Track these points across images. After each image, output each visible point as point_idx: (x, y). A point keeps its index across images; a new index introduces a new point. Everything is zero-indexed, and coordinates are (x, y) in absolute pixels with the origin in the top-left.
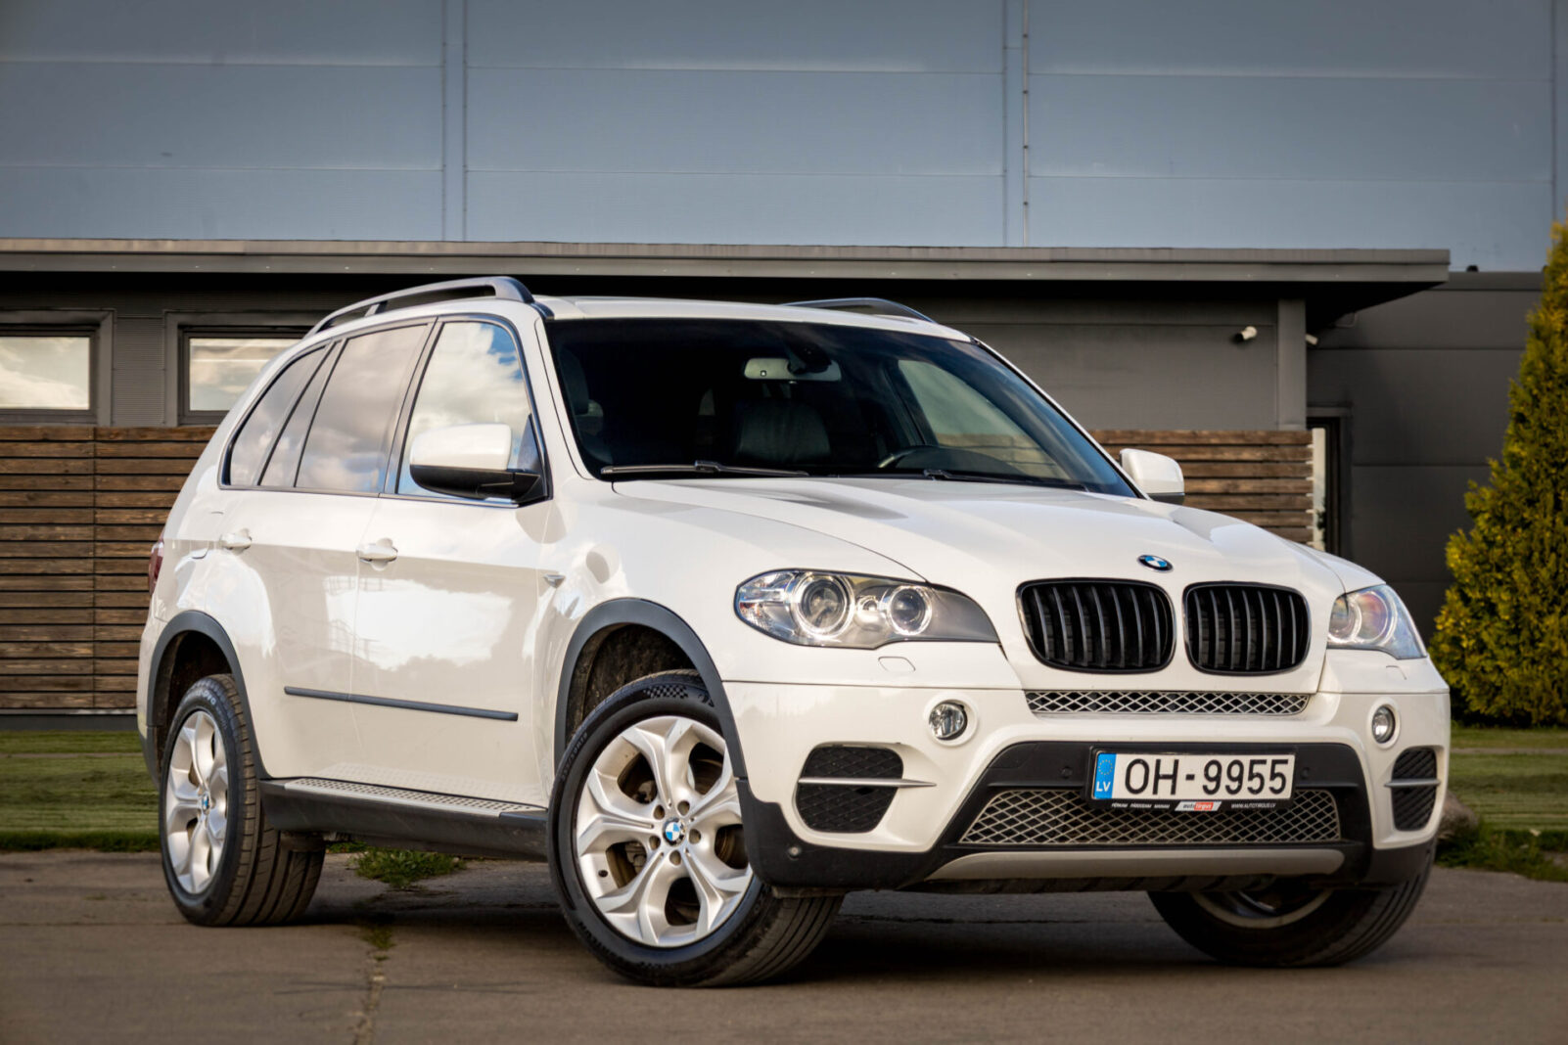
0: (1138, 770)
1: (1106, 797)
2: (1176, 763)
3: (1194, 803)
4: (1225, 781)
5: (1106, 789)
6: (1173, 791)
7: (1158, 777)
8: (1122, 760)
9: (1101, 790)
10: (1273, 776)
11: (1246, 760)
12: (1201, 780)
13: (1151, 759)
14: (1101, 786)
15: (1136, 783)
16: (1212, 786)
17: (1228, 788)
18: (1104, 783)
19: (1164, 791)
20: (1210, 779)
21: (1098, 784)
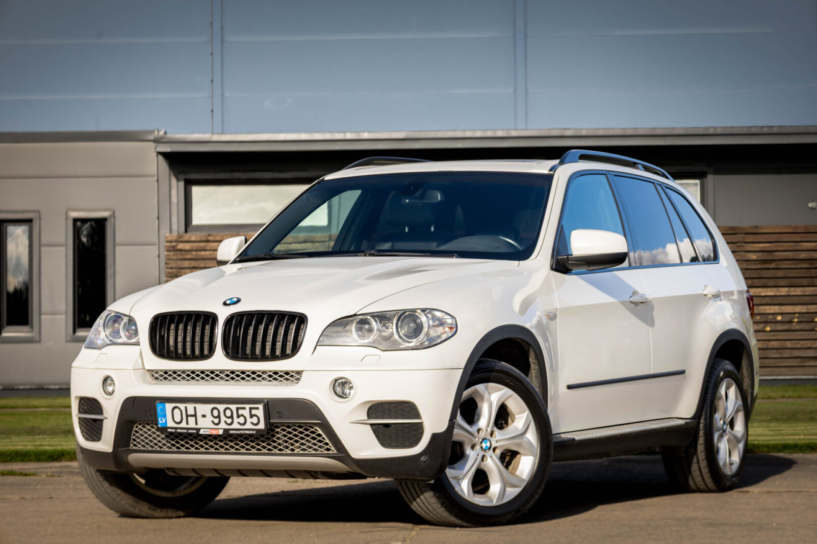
0: (177, 411)
1: (164, 426)
2: (195, 408)
3: (208, 430)
4: (223, 418)
5: (164, 422)
6: (196, 424)
7: (187, 416)
8: (169, 406)
9: (162, 422)
10: (252, 416)
11: (233, 407)
12: (209, 418)
13: (182, 406)
14: (162, 420)
15: (178, 419)
16: (216, 421)
17: (225, 422)
18: (163, 419)
19: (192, 424)
20: (215, 417)
21: (160, 419)
